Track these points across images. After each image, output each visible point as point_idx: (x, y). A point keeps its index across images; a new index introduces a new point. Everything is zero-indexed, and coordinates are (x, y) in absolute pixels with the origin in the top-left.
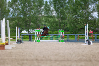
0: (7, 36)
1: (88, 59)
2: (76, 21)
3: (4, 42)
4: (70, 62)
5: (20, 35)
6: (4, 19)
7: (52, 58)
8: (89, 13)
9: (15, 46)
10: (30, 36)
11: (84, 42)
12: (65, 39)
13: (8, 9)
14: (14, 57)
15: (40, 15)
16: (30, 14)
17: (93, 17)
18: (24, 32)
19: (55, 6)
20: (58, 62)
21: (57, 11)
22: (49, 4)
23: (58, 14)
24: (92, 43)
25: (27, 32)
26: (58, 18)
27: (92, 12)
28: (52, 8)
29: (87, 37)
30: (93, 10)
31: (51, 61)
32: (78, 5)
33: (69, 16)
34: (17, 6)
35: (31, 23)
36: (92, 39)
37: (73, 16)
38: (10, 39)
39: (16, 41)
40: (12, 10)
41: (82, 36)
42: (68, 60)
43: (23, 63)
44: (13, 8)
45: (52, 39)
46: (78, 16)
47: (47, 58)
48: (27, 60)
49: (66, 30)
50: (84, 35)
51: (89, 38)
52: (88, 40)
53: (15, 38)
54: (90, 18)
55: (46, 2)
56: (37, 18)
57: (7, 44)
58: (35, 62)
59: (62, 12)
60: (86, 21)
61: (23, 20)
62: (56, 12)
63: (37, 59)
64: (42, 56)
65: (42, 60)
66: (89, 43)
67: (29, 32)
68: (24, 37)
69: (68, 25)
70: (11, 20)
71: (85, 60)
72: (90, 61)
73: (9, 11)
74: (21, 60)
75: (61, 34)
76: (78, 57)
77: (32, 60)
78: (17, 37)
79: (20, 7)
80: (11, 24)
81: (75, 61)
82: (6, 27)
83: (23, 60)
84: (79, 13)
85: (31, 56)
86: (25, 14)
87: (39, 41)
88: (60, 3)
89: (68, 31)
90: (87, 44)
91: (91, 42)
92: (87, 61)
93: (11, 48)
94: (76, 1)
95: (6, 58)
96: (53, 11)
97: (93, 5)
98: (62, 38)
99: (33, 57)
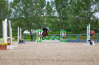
0: (9, 36)
1: (90, 59)
2: (78, 21)
3: (6, 42)
4: (72, 62)
5: (22, 35)
6: (6, 20)
7: (54, 58)
8: (91, 14)
9: (16, 46)
10: (32, 36)
11: (86, 42)
12: (67, 39)
13: (10, 10)
14: (16, 57)
15: (42, 16)
16: (32, 15)
17: (95, 18)
18: (26, 32)
19: (57, 7)
20: (60, 62)
21: (59, 11)
22: (50, 4)
23: (60, 14)
24: (94, 44)
25: (29, 33)
26: (60, 18)
27: (94, 12)
28: (54, 9)
29: (89, 37)
30: (95, 11)
31: (53, 61)
32: (80, 5)
33: (71, 16)
34: (19, 6)
35: (33, 24)
36: (94, 39)
37: (74, 16)
38: (12, 39)
39: (18, 41)
40: (14, 10)
41: (84, 36)
42: (70, 61)
43: (25, 63)
44: (15, 9)
45: (53, 39)
46: (80, 16)
47: (49, 58)
48: (29, 60)
49: (68, 30)
50: (86, 36)
51: (91, 38)
52: (89, 41)
53: (17, 38)
54: (92, 18)
55: (48, 3)
56: (38, 19)
57: (9, 44)
58: (37, 61)
59: (64, 13)
60: (88, 21)
61: (25, 20)
62: (58, 13)
63: (39, 59)
64: (44, 56)
65: (44, 60)
66: (91, 43)
67: (31, 32)
68: (26, 37)
69: (70, 25)
70: (13, 20)
71: (87, 60)
72: (92, 61)
73: (11, 11)
74: (23, 60)
75: (63, 35)
76: (80, 57)
77: (34, 60)
78: (19, 37)
79: (22, 8)
80: (13, 24)
81: (77, 61)
82: (8, 27)
83: (25, 60)
84: (81, 14)
85: (32, 56)
86: (27, 15)
87: (40, 41)
88: (62, 3)
89: (70, 31)
90: (89, 44)
91: (93, 42)
92: (89, 61)
93: (13, 48)
94: (78, 2)
95: (8, 58)
96: (55, 11)
97: (95, 6)
98: (64, 38)
99: (35, 57)
